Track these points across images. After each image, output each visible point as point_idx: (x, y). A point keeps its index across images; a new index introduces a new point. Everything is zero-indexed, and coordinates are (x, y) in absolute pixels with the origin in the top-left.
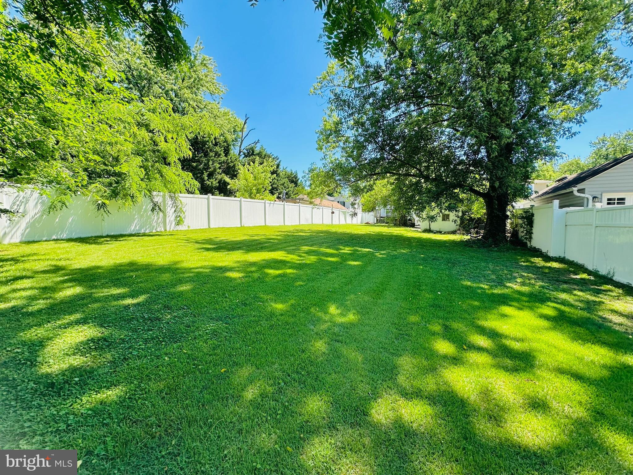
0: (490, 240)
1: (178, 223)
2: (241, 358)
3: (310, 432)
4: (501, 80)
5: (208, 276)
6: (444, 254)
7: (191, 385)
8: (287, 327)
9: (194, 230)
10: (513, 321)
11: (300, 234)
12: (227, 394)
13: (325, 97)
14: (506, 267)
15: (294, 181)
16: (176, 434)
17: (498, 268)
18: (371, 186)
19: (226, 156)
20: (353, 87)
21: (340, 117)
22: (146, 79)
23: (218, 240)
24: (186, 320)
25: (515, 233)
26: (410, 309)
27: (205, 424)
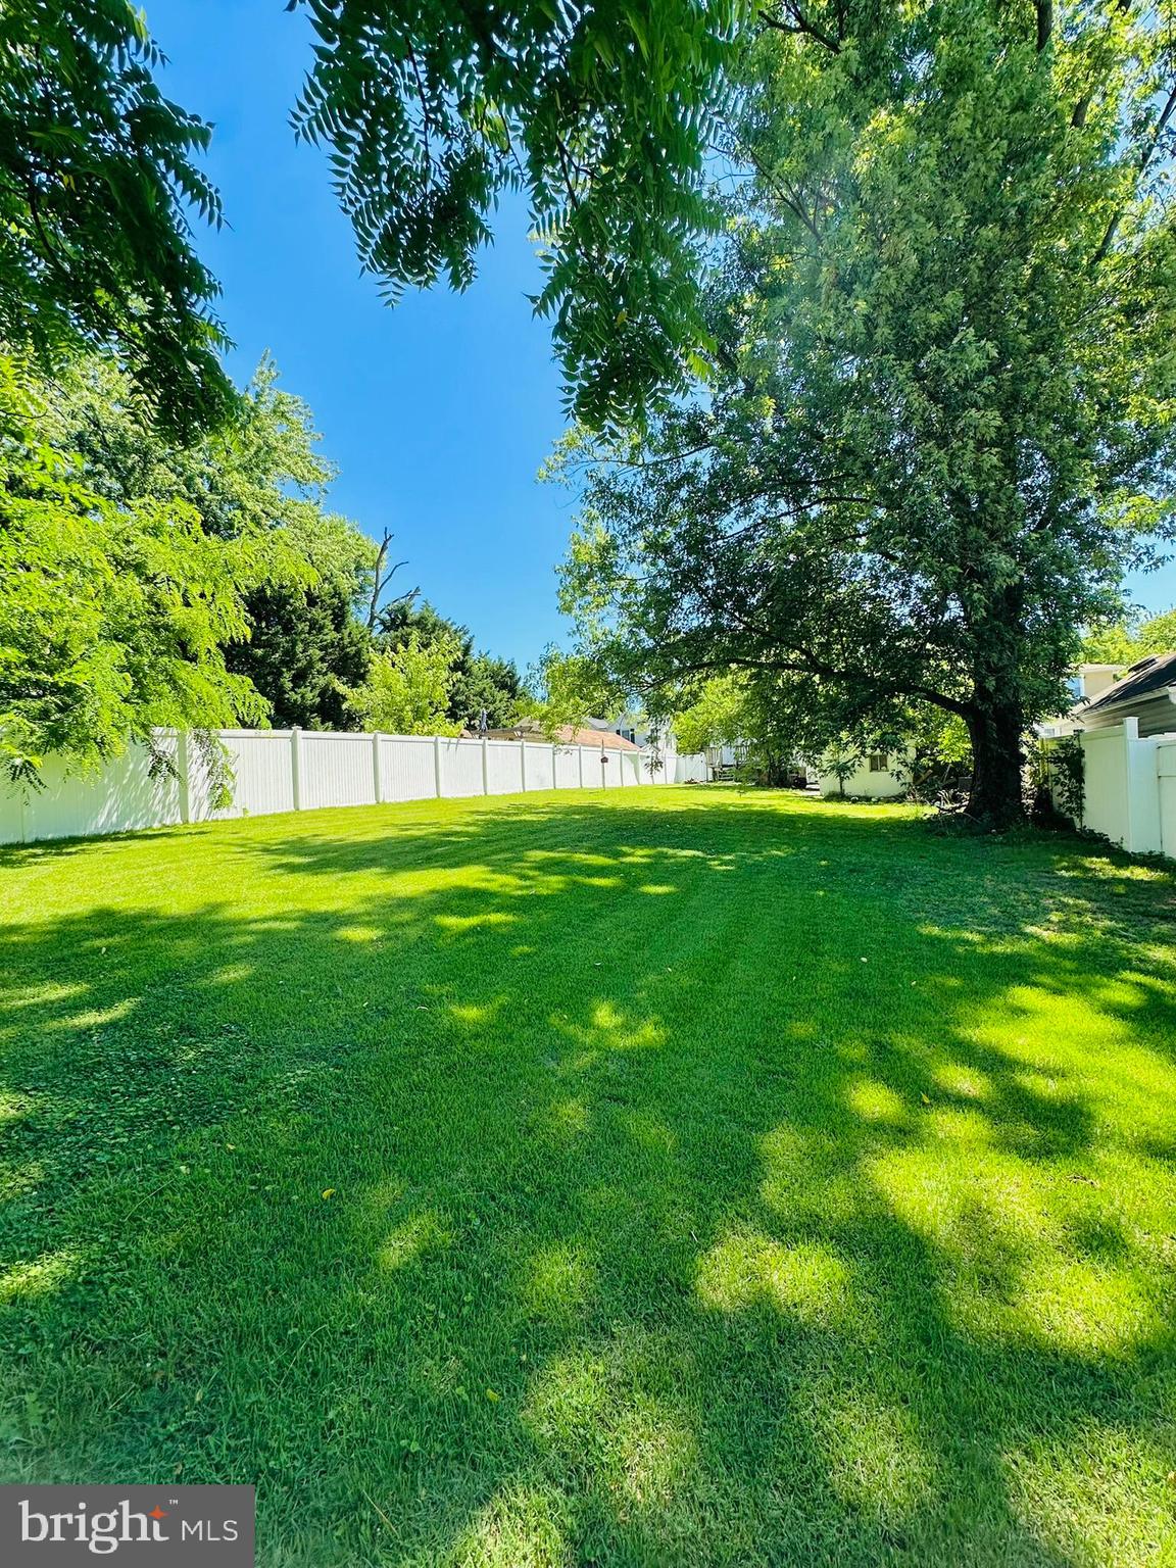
0: (986, 816)
1: (218, 804)
2: (372, 1157)
3: (545, 1346)
4: (981, 444)
5: (292, 941)
6: (876, 855)
7: (245, 1238)
8: (491, 1068)
9: (259, 817)
10: (1041, 1024)
11: (523, 817)
12: (336, 1256)
13: (575, 487)
14: (1026, 883)
15: (507, 683)
16: (205, 1373)
17: (1005, 887)
18: (694, 695)
19: (337, 629)
20: (640, 462)
21: (611, 532)
22: (137, 451)
23: (319, 841)
24: (236, 1062)
25: (1043, 798)
26: (793, 1005)
27: (279, 1341)
